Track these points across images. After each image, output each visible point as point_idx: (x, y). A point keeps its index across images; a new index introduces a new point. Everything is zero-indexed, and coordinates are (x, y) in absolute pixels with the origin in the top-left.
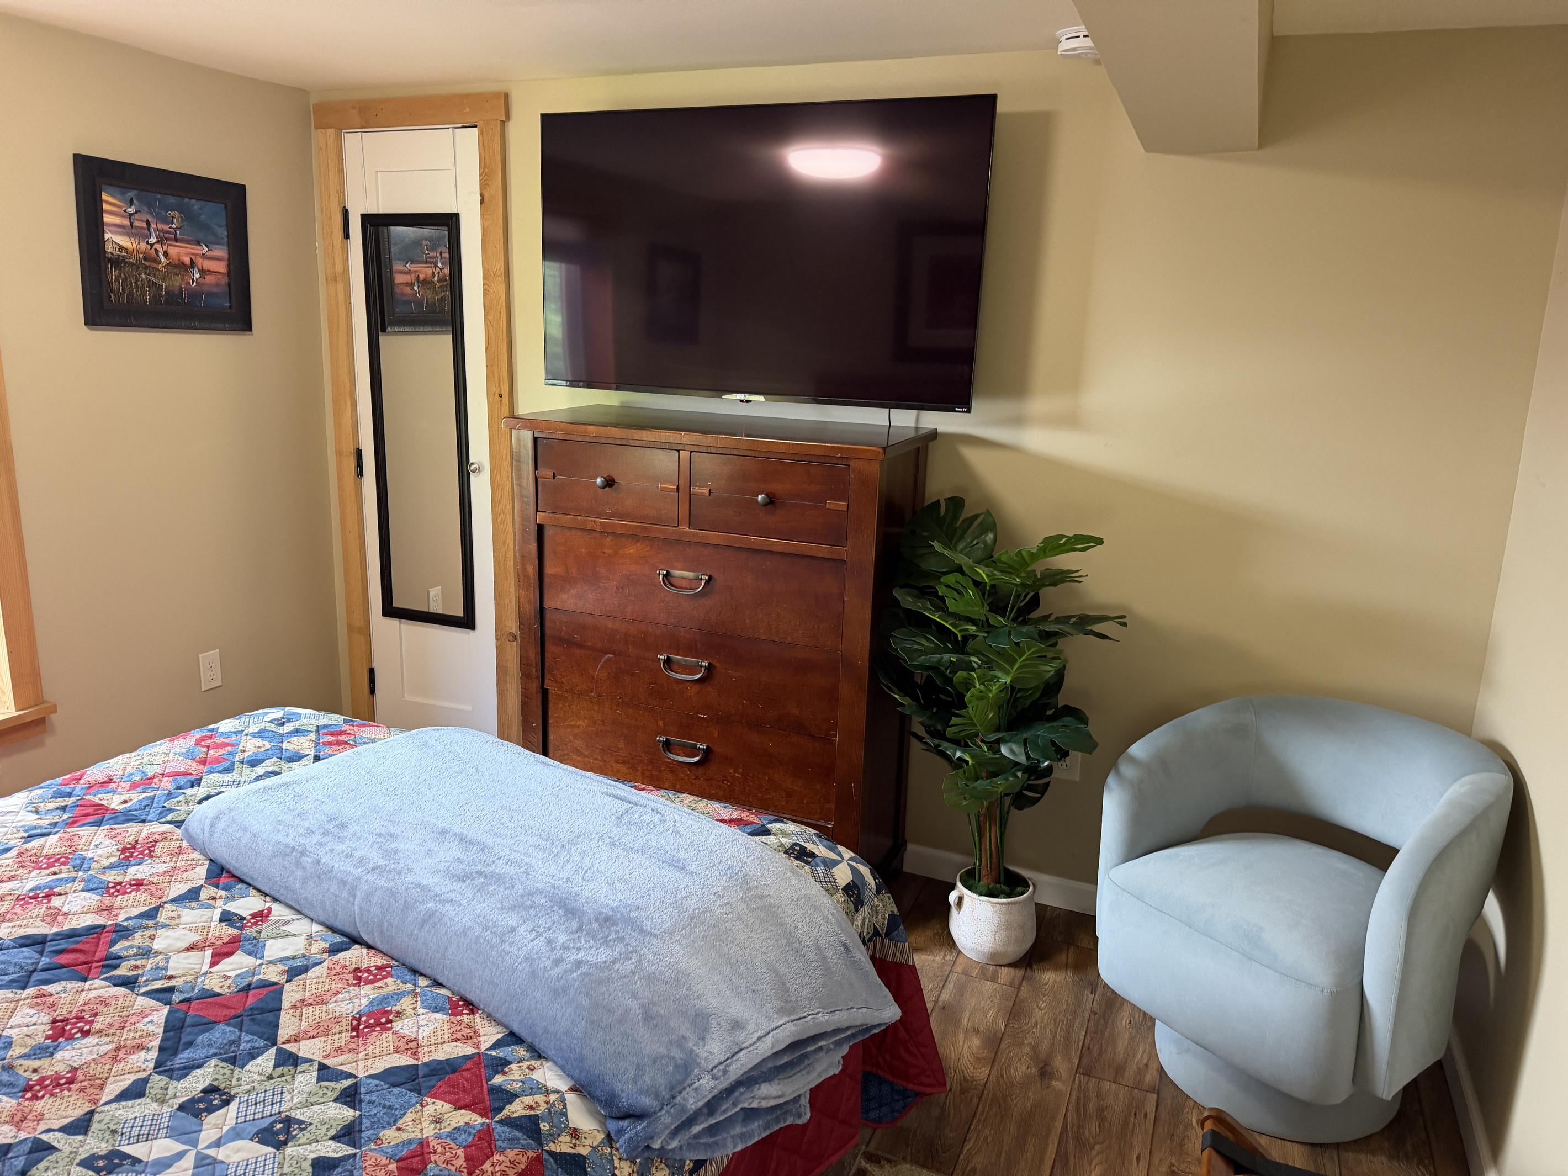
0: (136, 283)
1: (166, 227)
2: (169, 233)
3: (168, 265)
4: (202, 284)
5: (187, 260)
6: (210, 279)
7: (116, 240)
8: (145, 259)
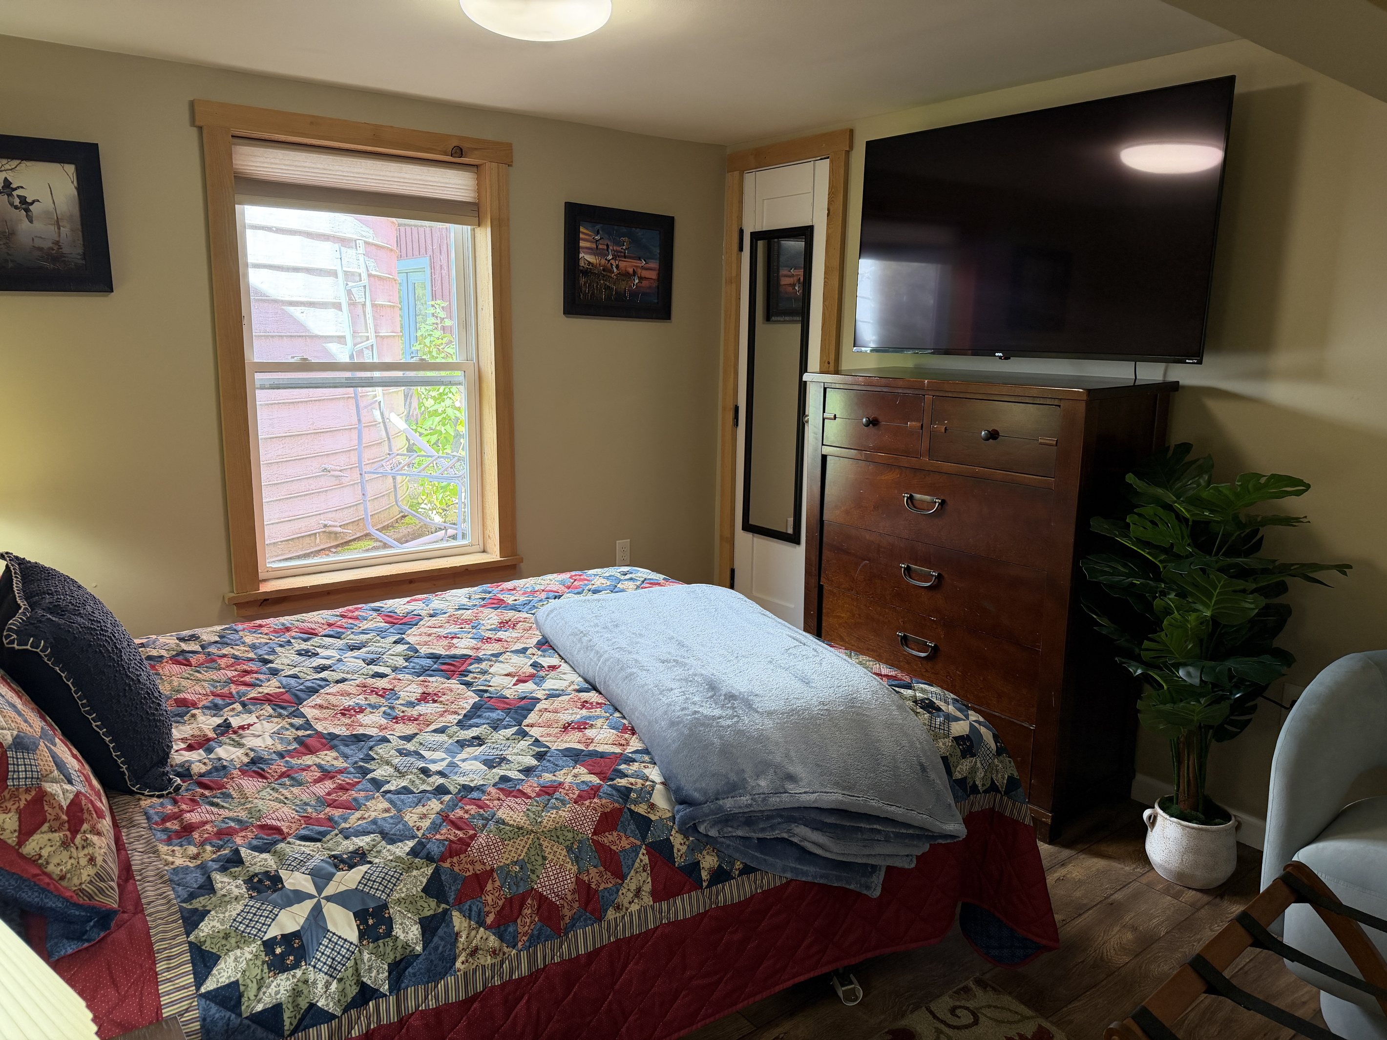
0: (597, 286)
1: (619, 249)
2: (621, 252)
3: (618, 274)
4: (640, 287)
5: (631, 270)
6: (645, 283)
7: (587, 258)
8: (604, 270)
